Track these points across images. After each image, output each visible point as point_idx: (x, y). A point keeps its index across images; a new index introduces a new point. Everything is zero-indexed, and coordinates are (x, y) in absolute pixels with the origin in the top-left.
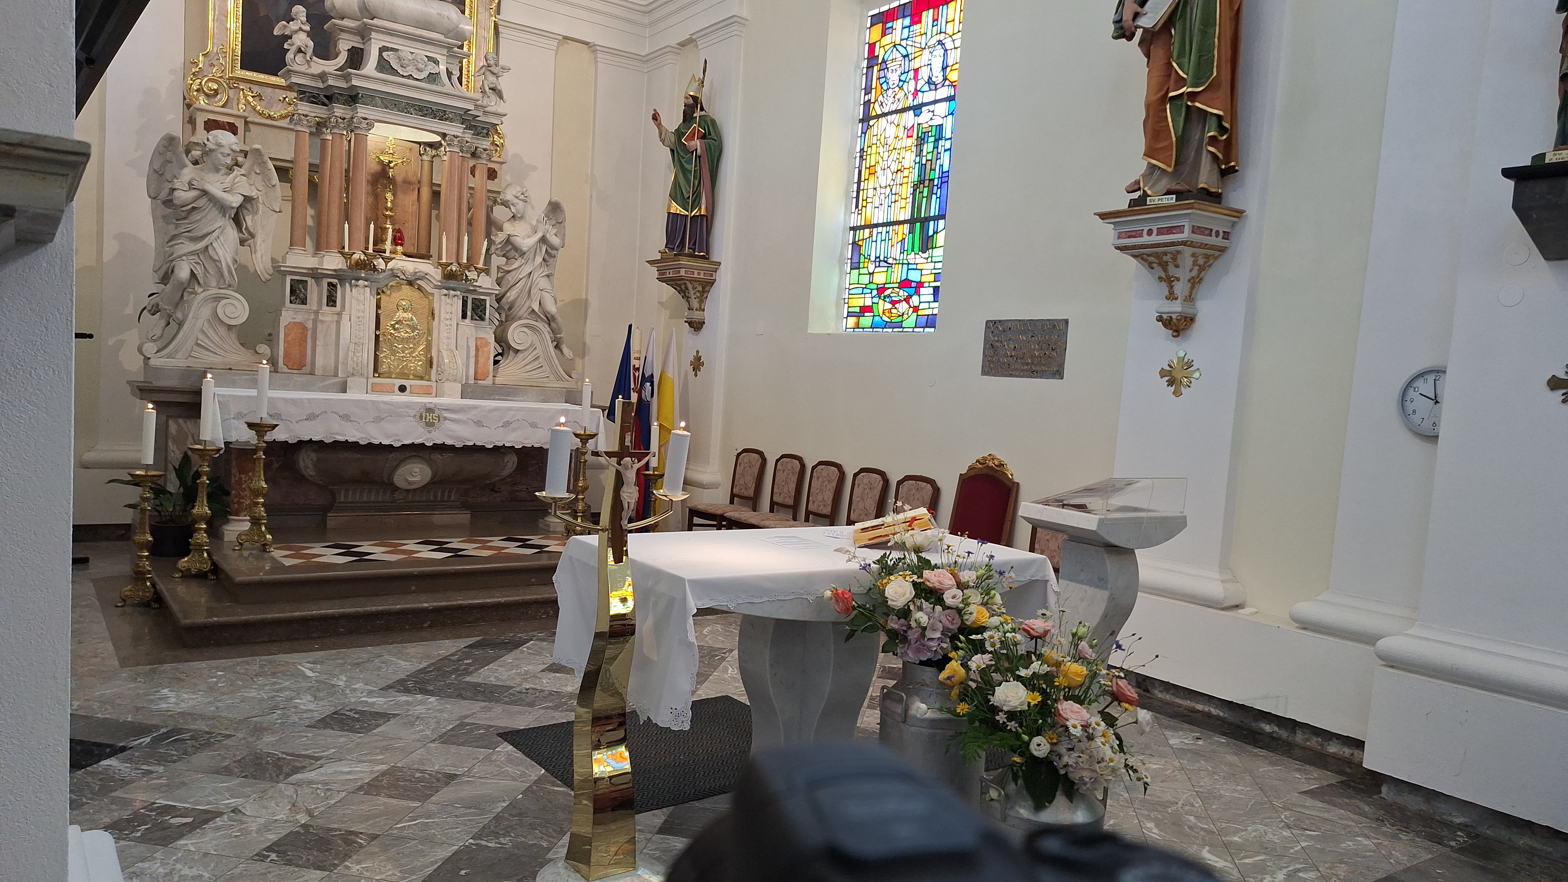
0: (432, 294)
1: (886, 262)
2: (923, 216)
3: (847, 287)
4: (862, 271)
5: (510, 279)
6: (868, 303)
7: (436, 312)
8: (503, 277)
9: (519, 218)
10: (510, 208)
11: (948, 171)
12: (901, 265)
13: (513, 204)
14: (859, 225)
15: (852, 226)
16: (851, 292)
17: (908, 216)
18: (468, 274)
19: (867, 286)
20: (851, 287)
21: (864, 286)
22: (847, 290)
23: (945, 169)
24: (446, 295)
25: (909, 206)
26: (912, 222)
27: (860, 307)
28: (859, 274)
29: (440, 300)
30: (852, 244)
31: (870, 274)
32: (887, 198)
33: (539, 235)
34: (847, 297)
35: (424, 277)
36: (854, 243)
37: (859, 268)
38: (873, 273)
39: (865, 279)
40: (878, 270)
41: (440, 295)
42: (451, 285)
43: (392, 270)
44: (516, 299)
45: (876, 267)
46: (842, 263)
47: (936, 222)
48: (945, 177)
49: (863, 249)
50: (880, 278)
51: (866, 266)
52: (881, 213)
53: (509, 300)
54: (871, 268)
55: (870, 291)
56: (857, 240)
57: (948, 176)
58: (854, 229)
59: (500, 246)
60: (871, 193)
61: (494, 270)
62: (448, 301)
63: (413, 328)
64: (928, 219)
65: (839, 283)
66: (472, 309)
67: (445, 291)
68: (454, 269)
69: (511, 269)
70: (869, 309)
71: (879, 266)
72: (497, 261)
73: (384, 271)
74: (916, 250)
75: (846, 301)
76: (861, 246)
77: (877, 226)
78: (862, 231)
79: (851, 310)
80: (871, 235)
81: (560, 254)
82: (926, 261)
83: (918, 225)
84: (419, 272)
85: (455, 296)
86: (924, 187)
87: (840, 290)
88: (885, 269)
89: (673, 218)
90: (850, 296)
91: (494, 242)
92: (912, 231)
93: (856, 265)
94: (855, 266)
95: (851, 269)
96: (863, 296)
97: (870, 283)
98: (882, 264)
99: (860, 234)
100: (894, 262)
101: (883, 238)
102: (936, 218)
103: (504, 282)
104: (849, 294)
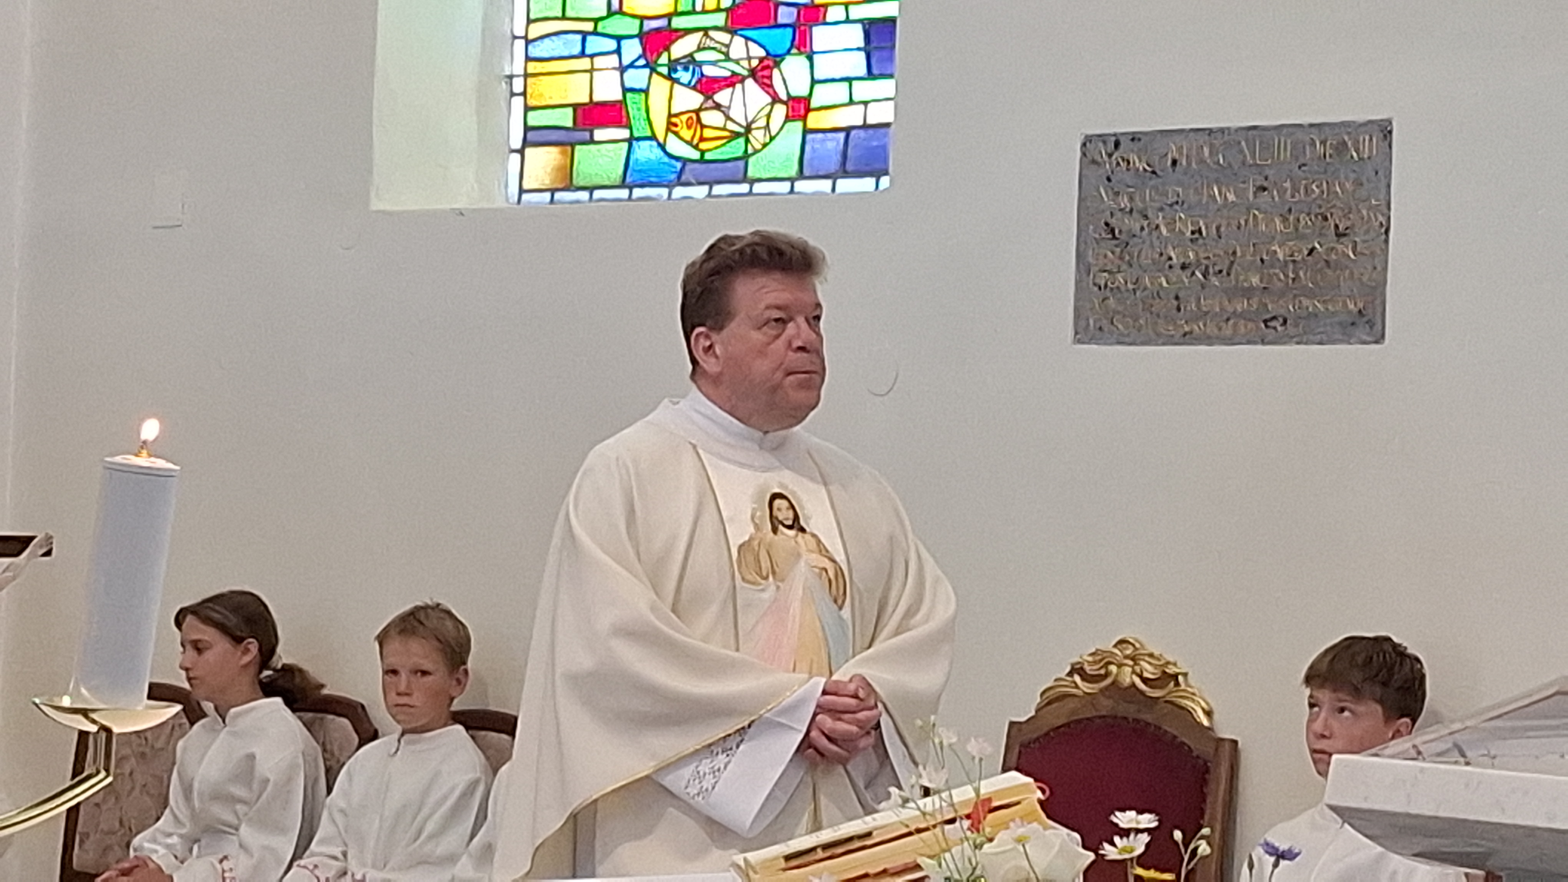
3: (519, 31)
6: (607, 90)
16: (536, 50)
19: (600, 29)
20: (536, 30)
21: (588, 27)
22: (520, 44)
27: (576, 106)
34: (519, 69)
55: (611, 45)
70: (612, 114)
75: (517, 85)
79: (535, 119)
87: (491, 41)
90: (531, 67)
96: (584, 63)
97: (610, 13)
104: (528, 58)
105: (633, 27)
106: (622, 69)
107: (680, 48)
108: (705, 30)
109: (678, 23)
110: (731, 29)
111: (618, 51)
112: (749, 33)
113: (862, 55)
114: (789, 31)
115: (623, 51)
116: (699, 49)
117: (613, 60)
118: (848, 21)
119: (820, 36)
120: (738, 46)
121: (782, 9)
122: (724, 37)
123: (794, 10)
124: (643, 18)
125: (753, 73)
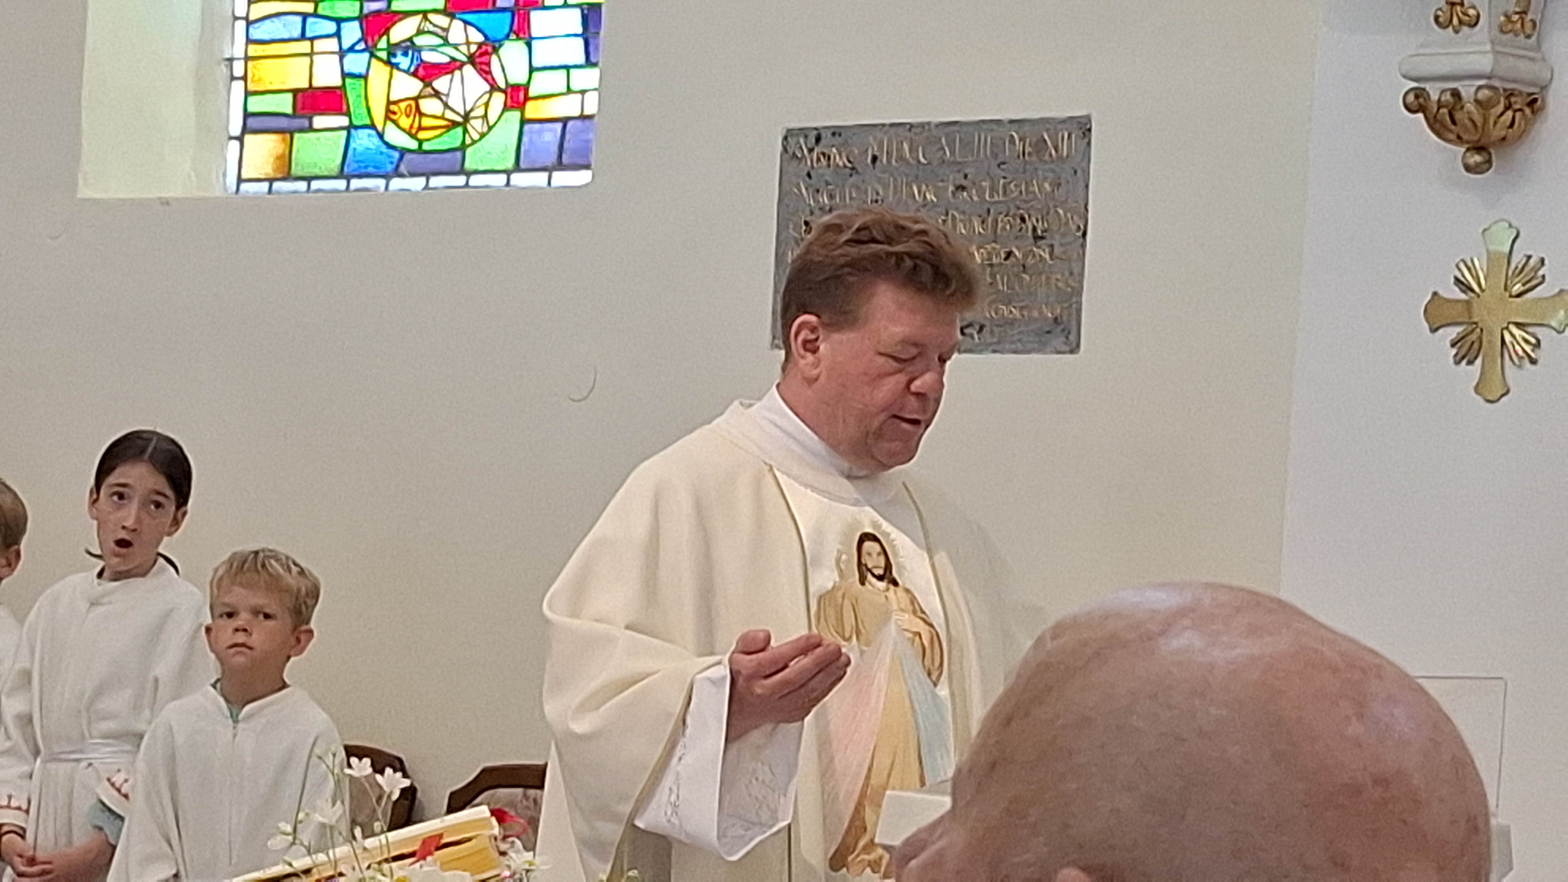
3: (241, 12)
6: (327, 75)
16: (256, 33)
21: (309, 8)
22: (241, 24)
27: (293, 92)
34: (240, 51)
70: (328, 101)
75: (238, 70)
79: (255, 105)
90: (254, 49)
96: (303, 47)
104: (249, 40)
106: (342, 54)
107: (400, 32)
108: (424, 13)
110: (450, 13)
111: (338, 34)
112: (468, 17)
113: (581, 41)
114: (508, 15)
115: (343, 33)
116: (420, 32)
117: (333, 44)
118: (566, 5)
119: (538, 21)
120: (457, 31)
122: (443, 21)
125: (471, 59)
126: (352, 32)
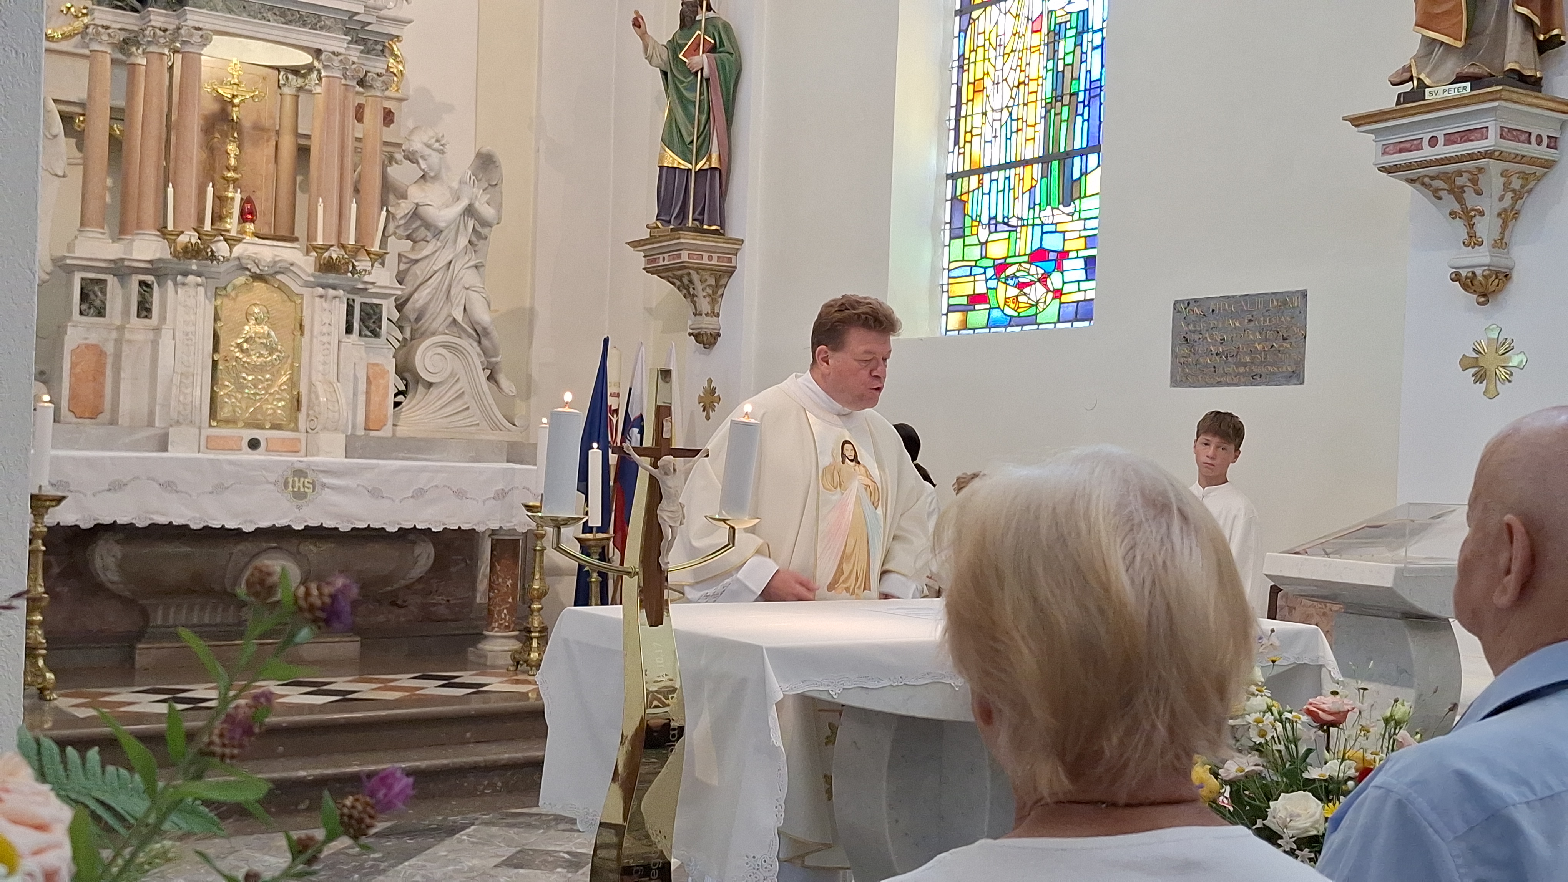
0: (301, 296)
1: (1007, 224)
2: (1062, 150)
3: (946, 266)
4: (968, 241)
5: (419, 273)
6: (981, 289)
7: (306, 323)
8: (408, 269)
9: (432, 178)
10: (418, 163)
11: (1100, 80)
12: (1030, 228)
13: (422, 157)
14: (960, 170)
15: (949, 172)
16: (952, 274)
17: (1039, 153)
18: (356, 263)
19: (978, 264)
20: (952, 266)
21: (973, 263)
22: (946, 272)
23: (1095, 75)
24: (321, 297)
25: (1040, 137)
26: (1045, 160)
27: (968, 296)
28: (964, 246)
29: (313, 304)
30: (952, 200)
31: (981, 244)
32: (1004, 127)
33: (464, 203)
34: (945, 282)
35: (287, 269)
36: (954, 198)
37: (963, 236)
38: (986, 242)
39: (974, 253)
40: (994, 237)
41: (313, 297)
42: (331, 281)
43: (239, 259)
44: (427, 304)
45: (990, 233)
46: (936, 231)
47: (1084, 157)
48: (1094, 89)
49: (969, 206)
50: (998, 250)
51: (974, 232)
52: (996, 149)
53: (418, 305)
54: (983, 234)
55: (982, 270)
56: (958, 193)
57: (1101, 87)
58: (953, 177)
59: (402, 222)
60: (977, 120)
61: (391, 259)
62: (325, 305)
63: (272, 350)
64: (1070, 155)
65: (933, 262)
66: (361, 319)
67: (320, 291)
68: (334, 256)
69: (419, 256)
70: (981, 298)
71: (996, 231)
72: (397, 246)
73: (228, 260)
74: (1054, 203)
75: (945, 288)
76: (965, 202)
77: (990, 169)
78: (966, 179)
79: (952, 301)
80: (981, 183)
81: (494, 234)
82: (1070, 218)
83: (1055, 163)
84: (280, 261)
85: (335, 298)
86: (1063, 105)
87: (935, 271)
88: (1006, 235)
89: (667, 174)
90: (951, 281)
91: (394, 216)
92: (1046, 174)
93: (960, 232)
94: (958, 233)
95: (951, 238)
96: (972, 278)
97: (982, 258)
98: (1000, 227)
99: (963, 185)
100: (1020, 223)
101: (1001, 188)
102: (1083, 153)
103: (408, 278)
104: (949, 277)
105: (990, 263)
106: (987, 281)
107: (1009, 271)
108: (1020, 263)
109: (1009, 261)
110: (1030, 262)
111: (985, 273)
112: (1038, 264)
113: (1084, 271)
114: (1054, 262)
115: (987, 273)
116: (1017, 271)
117: (983, 277)
118: (1077, 257)
119: (1067, 264)
120: (1033, 269)
121: (1051, 254)
122: (1027, 266)
123: (1056, 254)
124: (994, 259)
125: (1039, 280)
126: (990, 272)
